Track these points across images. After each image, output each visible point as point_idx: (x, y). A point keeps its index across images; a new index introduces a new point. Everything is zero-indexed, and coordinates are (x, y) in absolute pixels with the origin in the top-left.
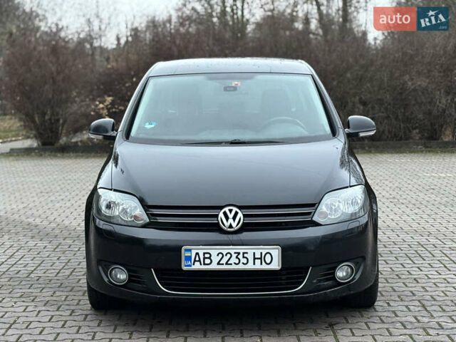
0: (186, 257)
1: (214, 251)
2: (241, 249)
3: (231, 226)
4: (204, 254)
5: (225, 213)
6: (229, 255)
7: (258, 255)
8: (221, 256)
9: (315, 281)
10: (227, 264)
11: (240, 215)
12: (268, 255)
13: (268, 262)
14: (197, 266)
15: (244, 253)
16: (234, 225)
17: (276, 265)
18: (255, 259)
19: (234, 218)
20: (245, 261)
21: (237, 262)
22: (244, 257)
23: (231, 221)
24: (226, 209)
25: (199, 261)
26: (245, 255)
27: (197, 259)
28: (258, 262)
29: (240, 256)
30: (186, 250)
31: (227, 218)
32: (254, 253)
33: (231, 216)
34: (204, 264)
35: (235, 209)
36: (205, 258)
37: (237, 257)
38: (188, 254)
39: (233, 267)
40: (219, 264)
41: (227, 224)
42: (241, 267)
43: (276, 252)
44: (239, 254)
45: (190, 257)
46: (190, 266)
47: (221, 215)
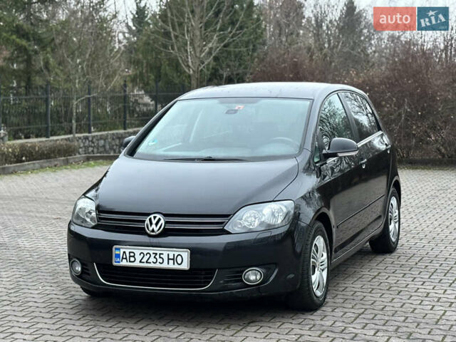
0: (116, 255)
1: (137, 251)
2: (158, 251)
3: (153, 231)
4: (130, 253)
5: (150, 219)
6: (148, 255)
7: (171, 257)
8: (142, 255)
9: (222, 282)
10: (147, 262)
11: (162, 221)
12: (179, 257)
13: (179, 262)
14: (124, 263)
15: (160, 254)
16: (156, 229)
17: (185, 266)
18: (169, 259)
19: (157, 224)
20: (161, 260)
21: (155, 261)
22: (160, 257)
23: (154, 226)
24: (152, 216)
25: (126, 258)
26: (161, 256)
27: (124, 257)
28: (171, 262)
29: (157, 257)
30: (116, 249)
31: (151, 224)
32: (168, 255)
33: (154, 222)
34: (130, 261)
35: (158, 216)
36: (130, 256)
37: (155, 257)
38: (117, 252)
39: (152, 265)
40: (140, 262)
41: (151, 229)
42: (158, 266)
43: (186, 255)
44: (156, 254)
45: (119, 255)
46: (119, 262)
47: (147, 221)
